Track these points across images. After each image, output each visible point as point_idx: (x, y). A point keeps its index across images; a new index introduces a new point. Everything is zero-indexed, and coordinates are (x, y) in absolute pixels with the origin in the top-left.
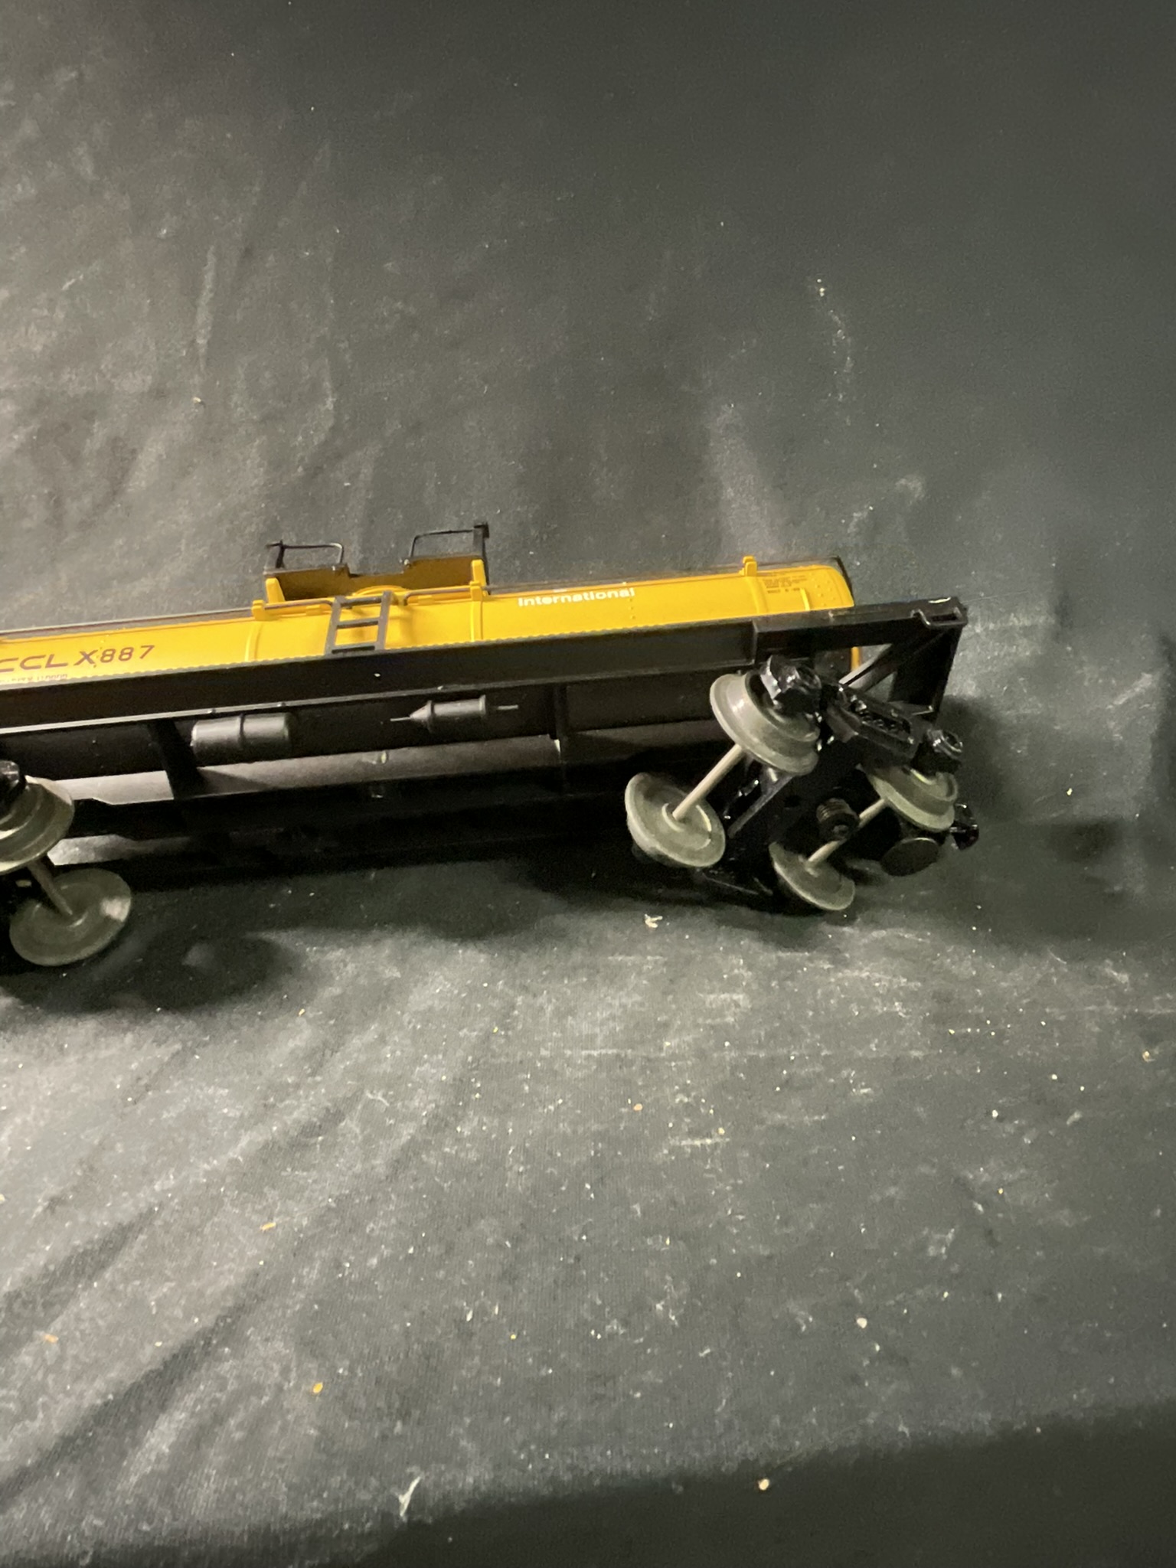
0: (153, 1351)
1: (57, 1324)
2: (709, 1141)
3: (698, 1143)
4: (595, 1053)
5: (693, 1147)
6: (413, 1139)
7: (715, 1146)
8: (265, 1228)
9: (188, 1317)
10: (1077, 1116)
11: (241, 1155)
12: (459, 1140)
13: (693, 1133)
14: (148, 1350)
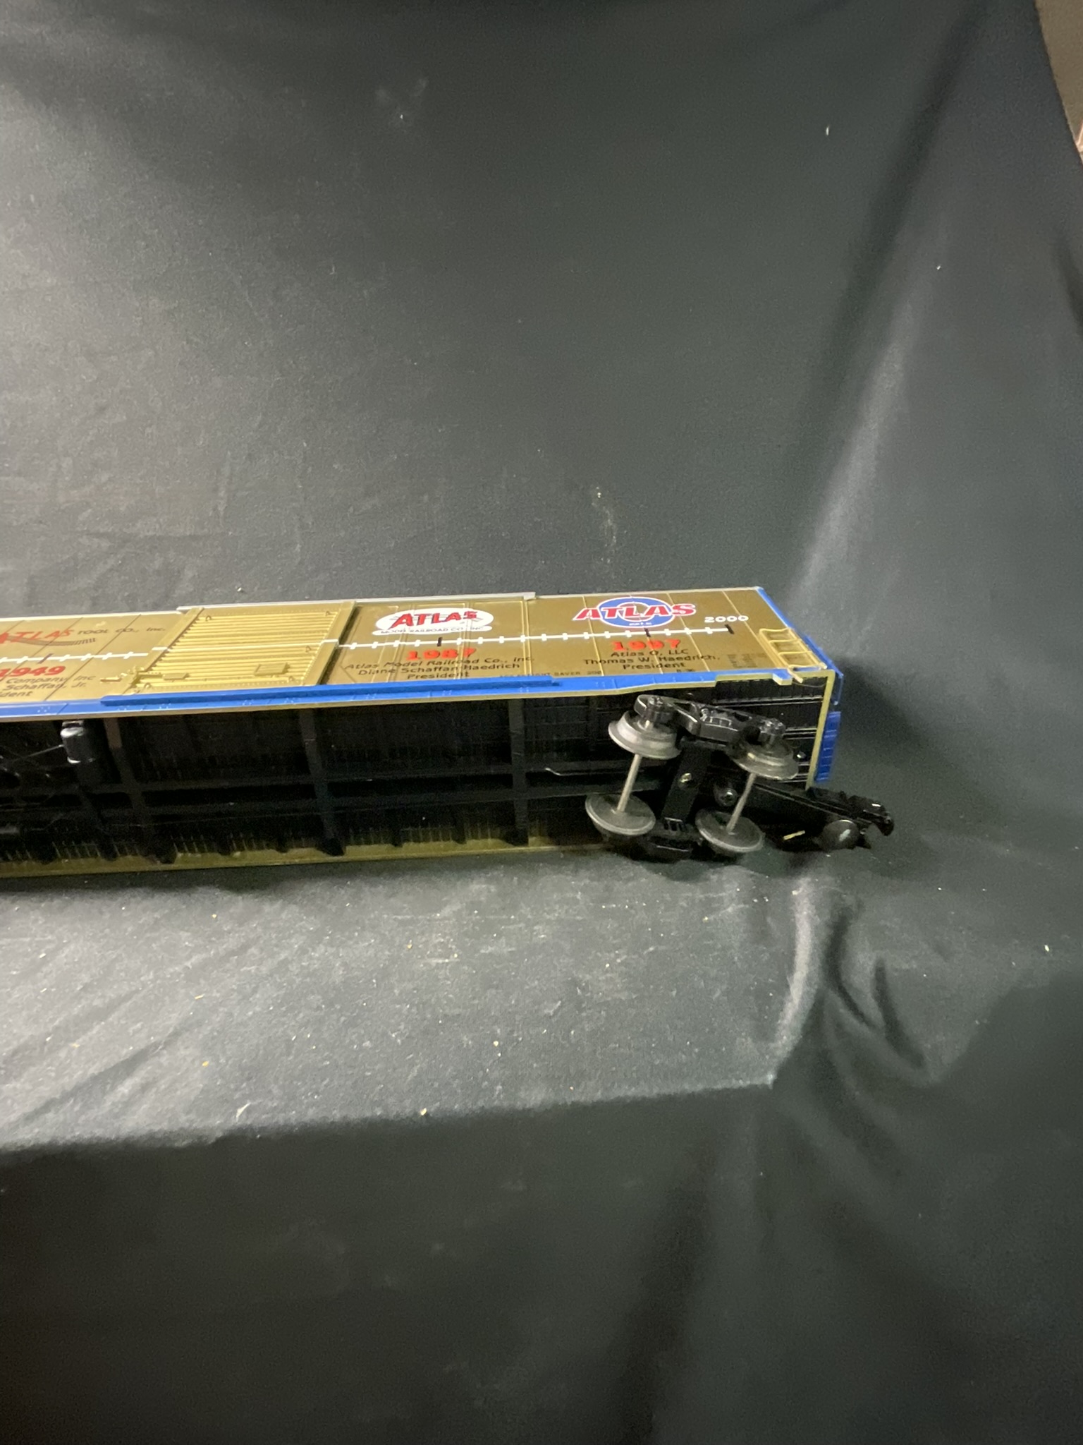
0: (128, 1051)
1: (81, 1040)
2: (447, 961)
3: (440, 961)
4: (400, 917)
5: (437, 964)
6: (286, 959)
7: (447, 964)
8: (197, 998)
9: (149, 1037)
10: (651, 949)
11: (192, 964)
12: (311, 958)
13: (440, 956)
14: (125, 1051)
